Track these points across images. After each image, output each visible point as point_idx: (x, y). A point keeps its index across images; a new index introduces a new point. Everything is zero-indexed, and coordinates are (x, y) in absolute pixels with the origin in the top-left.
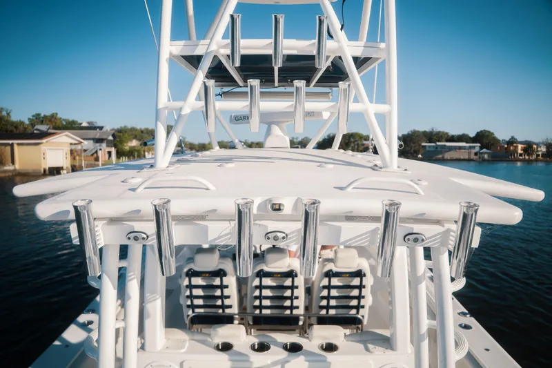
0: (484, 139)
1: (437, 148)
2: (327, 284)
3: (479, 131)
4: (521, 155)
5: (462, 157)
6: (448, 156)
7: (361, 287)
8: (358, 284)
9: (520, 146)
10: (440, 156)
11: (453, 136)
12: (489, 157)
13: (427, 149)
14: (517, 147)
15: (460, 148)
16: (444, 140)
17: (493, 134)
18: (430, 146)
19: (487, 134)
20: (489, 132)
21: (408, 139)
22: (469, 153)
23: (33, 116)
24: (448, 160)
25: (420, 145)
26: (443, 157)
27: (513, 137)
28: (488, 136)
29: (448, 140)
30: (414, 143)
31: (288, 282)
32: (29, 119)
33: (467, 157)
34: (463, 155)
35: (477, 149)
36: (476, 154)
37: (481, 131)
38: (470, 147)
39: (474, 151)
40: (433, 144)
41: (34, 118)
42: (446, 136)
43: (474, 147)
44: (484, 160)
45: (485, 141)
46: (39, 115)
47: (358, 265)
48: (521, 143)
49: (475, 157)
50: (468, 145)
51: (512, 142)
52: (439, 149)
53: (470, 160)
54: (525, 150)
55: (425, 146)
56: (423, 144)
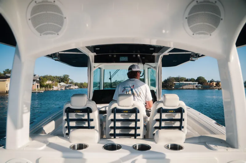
0: (200, 80)
1: (180, 84)
2: (159, 118)
3: (198, 77)
4: (215, 87)
5: (190, 88)
6: (184, 87)
7: (181, 120)
8: (180, 118)
9: (214, 83)
10: (181, 88)
11: (187, 79)
12: (201, 88)
13: (176, 84)
14: (213, 83)
15: (190, 84)
16: (184, 81)
17: (204, 78)
18: (177, 83)
19: (201, 78)
20: (203, 77)
21: (168, 81)
22: (193, 86)
23: (6, 70)
24: (184, 89)
25: (173, 83)
26: (183, 88)
27: (212, 79)
28: (202, 79)
29: (185, 81)
30: (170, 82)
31: (133, 117)
32: (4, 71)
33: (192, 88)
34: (191, 87)
35: (197, 84)
36: (196, 86)
37: (199, 77)
38: (194, 84)
39: (195, 85)
40: (179, 83)
41: (6, 71)
42: (185, 79)
43: (196, 83)
44: (199, 89)
45: (201, 81)
46: (8, 70)
47: (179, 105)
48: (215, 82)
49: (196, 88)
50: (193, 83)
51: (212, 81)
52: (181, 85)
53: (194, 89)
54: (216, 85)
55: (175, 83)
56: (174, 83)
